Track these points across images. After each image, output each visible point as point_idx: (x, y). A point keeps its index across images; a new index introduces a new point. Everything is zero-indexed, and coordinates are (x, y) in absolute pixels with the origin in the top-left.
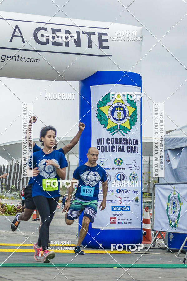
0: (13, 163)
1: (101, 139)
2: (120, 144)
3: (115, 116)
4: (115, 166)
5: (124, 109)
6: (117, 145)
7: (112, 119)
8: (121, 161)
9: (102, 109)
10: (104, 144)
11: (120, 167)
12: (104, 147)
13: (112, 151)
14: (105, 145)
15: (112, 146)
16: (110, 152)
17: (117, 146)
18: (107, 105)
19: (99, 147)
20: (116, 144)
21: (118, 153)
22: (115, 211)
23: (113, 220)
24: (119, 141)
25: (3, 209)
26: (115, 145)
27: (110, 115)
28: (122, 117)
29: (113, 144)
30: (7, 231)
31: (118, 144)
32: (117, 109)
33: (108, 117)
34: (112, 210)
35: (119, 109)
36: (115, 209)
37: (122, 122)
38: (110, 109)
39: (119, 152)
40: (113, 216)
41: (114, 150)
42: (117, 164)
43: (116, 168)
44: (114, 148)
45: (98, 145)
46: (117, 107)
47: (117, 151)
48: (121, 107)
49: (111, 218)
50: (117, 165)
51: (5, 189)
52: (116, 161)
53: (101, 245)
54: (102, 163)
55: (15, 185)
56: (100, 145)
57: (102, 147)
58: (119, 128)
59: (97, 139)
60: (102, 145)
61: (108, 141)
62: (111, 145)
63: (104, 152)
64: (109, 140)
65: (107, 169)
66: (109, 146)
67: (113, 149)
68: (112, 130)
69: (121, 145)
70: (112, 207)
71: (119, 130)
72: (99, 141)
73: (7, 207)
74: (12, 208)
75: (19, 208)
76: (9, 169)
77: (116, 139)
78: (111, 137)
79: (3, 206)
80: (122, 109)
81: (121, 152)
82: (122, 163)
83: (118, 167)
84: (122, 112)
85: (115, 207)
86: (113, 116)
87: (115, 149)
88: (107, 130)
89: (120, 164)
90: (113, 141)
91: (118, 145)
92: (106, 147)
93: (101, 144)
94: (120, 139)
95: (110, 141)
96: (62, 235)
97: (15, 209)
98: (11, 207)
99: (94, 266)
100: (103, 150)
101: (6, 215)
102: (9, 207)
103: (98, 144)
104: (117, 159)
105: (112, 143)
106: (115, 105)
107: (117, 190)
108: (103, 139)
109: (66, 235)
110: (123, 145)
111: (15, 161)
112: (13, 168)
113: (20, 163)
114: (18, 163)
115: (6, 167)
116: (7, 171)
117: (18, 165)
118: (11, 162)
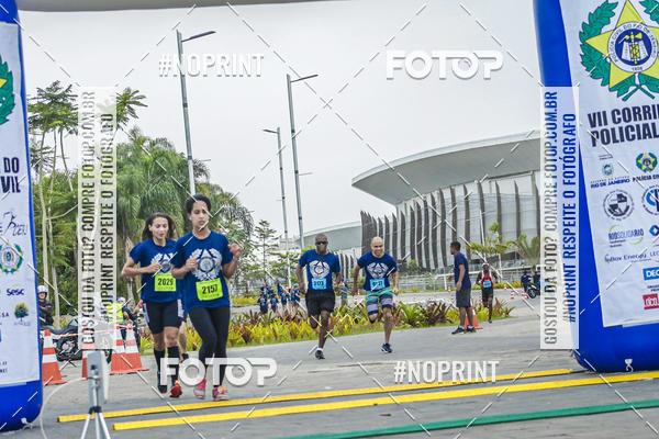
0: (406, 208)
1: (599, 113)
2: (645, 118)
3: (626, 55)
4: (640, 173)
5: (644, 35)
6: (638, 122)
7: (620, 63)
8: (653, 160)
9: (593, 42)
10: (606, 123)
11: (652, 174)
12: (607, 131)
13: (628, 139)
14: (610, 125)
15: (627, 128)
16: (622, 140)
17: (638, 126)
18: (603, 30)
19: (597, 132)
20: (635, 120)
21: (642, 141)
22: (652, 278)
23: (650, 301)
24: (642, 113)
26: (633, 123)
27: (612, 52)
28: (643, 53)
29: (630, 120)
31: (640, 119)
32: (627, 37)
33: (608, 60)
34: (646, 278)
35: (632, 37)
36: (652, 274)
37: (644, 66)
38: (611, 40)
39: (645, 138)
40: (649, 292)
41: (634, 136)
42: (644, 167)
43: (644, 178)
44: (633, 130)
45: (594, 129)
46: (627, 32)
47: (639, 138)
48: (636, 32)
49: (645, 297)
50: (645, 171)
52: (641, 161)
53: (628, 362)
54: (608, 169)
56: (598, 129)
57: (602, 132)
58: (637, 82)
59: (589, 115)
60: (604, 127)
61: (617, 117)
62: (623, 124)
63: (609, 142)
64: (619, 113)
65: (622, 181)
66: (621, 129)
67: (631, 133)
68: (622, 88)
69: (649, 122)
70: (645, 270)
71: (639, 87)
72: (594, 119)
73: (404, 309)
74: (417, 311)
75: (432, 309)
76: (399, 223)
77: (634, 109)
78: (620, 105)
80: (639, 36)
81: (650, 137)
82: (655, 164)
83: (648, 174)
84: (641, 43)
85: (651, 269)
86: (620, 57)
87: (635, 133)
88: (610, 90)
89: (651, 166)
90: (627, 114)
91: (641, 123)
92: (613, 130)
93: (600, 125)
94: (644, 107)
95: (621, 116)
97: (423, 312)
98: (412, 307)
99: (616, 408)
100: (607, 138)
101: (404, 328)
102: (408, 308)
103: (593, 125)
104: (642, 155)
105: (625, 121)
106: (622, 29)
107: (652, 229)
108: (604, 113)
110: (653, 120)
111: (410, 203)
112: (408, 220)
113: (422, 206)
114: (419, 207)
115: (391, 221)
116: (395, 229)
117: (419, 212)
118: (402, 208)
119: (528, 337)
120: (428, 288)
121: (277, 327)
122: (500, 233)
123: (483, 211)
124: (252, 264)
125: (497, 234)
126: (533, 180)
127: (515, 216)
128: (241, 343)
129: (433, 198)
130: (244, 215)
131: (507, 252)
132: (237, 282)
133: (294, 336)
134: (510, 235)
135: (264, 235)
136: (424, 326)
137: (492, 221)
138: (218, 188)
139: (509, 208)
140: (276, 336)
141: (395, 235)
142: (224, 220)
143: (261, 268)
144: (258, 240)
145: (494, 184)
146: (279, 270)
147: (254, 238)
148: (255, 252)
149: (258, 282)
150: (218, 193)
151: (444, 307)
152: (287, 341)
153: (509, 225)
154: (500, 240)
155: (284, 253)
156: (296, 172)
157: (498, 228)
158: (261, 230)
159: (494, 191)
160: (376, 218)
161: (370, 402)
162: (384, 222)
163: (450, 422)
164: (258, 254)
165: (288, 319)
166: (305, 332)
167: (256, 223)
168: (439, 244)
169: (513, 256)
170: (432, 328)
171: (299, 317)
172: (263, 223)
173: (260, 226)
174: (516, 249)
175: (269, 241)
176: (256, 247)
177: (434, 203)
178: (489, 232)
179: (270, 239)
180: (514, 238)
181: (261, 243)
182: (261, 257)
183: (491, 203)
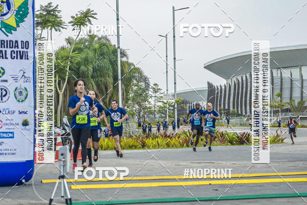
0: (232, 81)
25: (223, 138)
30: (229, 162)
51: (224, 114)
55: (236, 108)
73: (227, 135)
74: (234, 136)
75: (243, 136)
76: (228, 89)
79: (222, 134)
96: (298, 162)
97: (238, 137)
98: (232, 134)
101: (227, 145)
102: (230, 135)
109: (302, 162)
111: (234, 79)
112: (232, 88)
113: (240, 81)
114: (238, 81)
115: (223, 88)
116: (225, 92)
117: (239, 84)
118: (229, 81)
119: (293, 154)
120: (241, 125)
121: (160, 140)
122: (281, 98)
123: (273, 85)
124: (148, 106)
125: (279, 98)
126: (301, 70)
127: (290, 89)
128: (140, 148)
129: (246, 77)
130: (145, 80)
131: (284, 108)
132: (139, 115)
133: (168, 145)
134: (286, 99)
135: (155, 91)
136: (238, 144)
137: (277, 91)
138: (133, 64)
139: (287, 85)
140: (159, 145)
141: (225, 95)
142: (135, 82)
143: (153, 109)
144: (152, 93)
145: (279, 71)
146: (162, 111)
147: (150, 92)
148: (150, 100)
149: (151, 115)
150: (133, 67)
151: (249, 135)
152: (164, 148)
153: (286, 94)
154: (281, 101)
155: (165, 101)
156: (175, 59)
157: (280, 95)
158: (154, 88)
159: (279, 75)
160: (215, 86)
161: (207, 182)
162: (219, 88)
163: (250, 196)
164: (152, 101)
165: (166, 136)
166: (174, 143)
167: (152, 85)
168: (248, 102)
169: (287, 110)
170: (241, 146)
171: (172, 136)
172: (155, 85)
173: (154, 86)
174: (289, 107)
175: (158, 94)
176: (151, 97)
177: (247, 80)
178: (275, 97)
179: (158, 93)
180: (288, 101)
181: (154, 95)
182: (153, 103)
183: (277, 81)
